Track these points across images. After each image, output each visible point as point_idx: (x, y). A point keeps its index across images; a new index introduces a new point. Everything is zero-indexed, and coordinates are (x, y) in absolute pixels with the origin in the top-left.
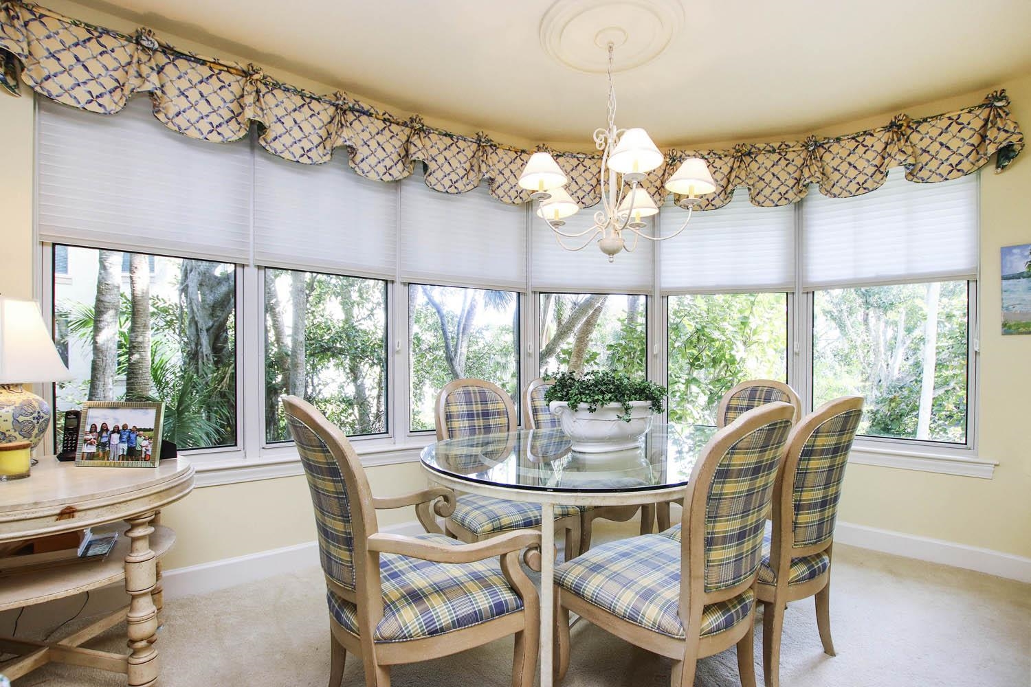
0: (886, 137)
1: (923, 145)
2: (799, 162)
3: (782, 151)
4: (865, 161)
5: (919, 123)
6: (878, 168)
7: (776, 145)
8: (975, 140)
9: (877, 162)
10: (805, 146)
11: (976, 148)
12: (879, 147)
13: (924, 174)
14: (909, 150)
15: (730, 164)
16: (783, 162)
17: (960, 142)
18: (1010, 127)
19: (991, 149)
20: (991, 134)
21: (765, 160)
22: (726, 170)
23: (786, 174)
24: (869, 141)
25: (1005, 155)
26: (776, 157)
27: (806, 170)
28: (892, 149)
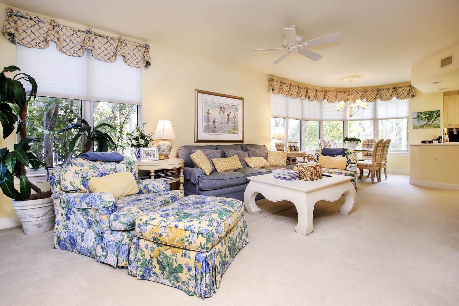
0: (392, 90)
1: (399, 92)
2: (376, 93)
3: (372, 91)
4: (389, 94)
5: (398, 88)
6: (391, 96)
7: (371, 90)
8: (408, 92)
9: (391, 95)
10: (377, 90)
11: (408, 94)
12: (391, 92)
13: (399, 98)
14: (397, 93)
15: (362, 93)
16: (373, 93)
17: (406, 92)
18: (413, 91)
19: (410, 95)
20: (410, 92)
21: (369, 93)
22: (361, 95)
23: (374, 96)
24: (389, 90)
25: (413, 96)
26: (371, 92)
27: (377, 95)
28: (394, 93)
